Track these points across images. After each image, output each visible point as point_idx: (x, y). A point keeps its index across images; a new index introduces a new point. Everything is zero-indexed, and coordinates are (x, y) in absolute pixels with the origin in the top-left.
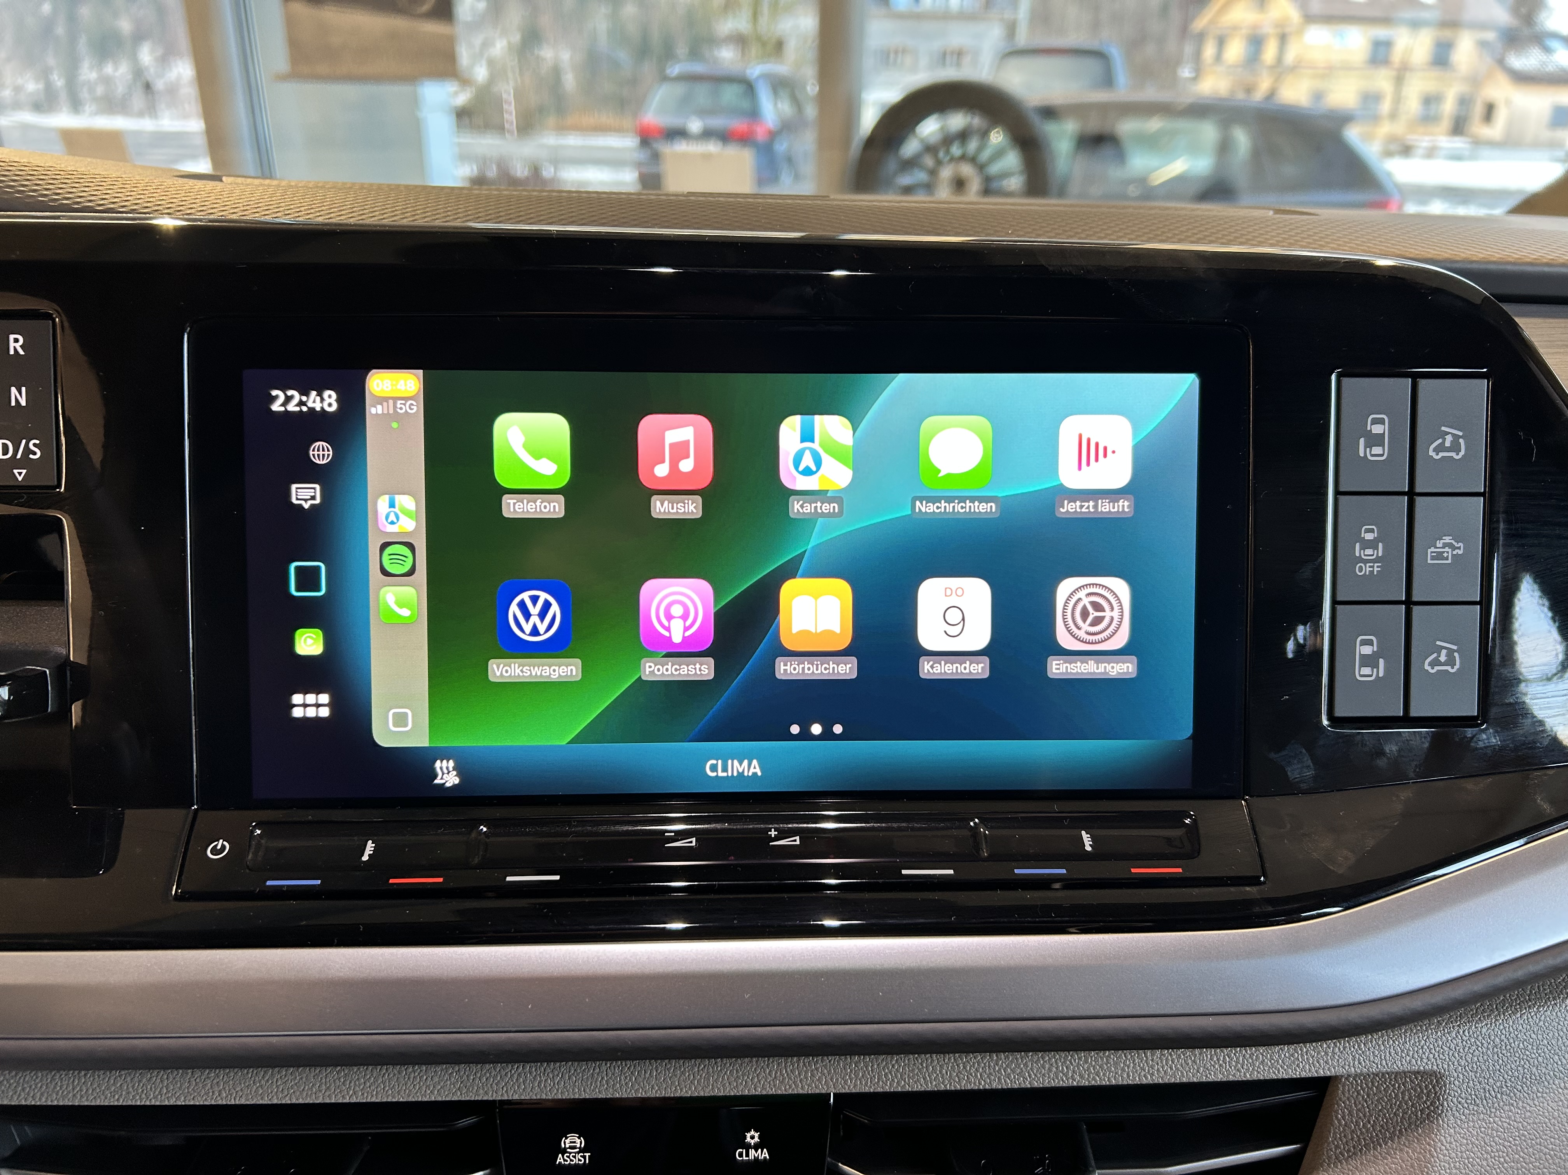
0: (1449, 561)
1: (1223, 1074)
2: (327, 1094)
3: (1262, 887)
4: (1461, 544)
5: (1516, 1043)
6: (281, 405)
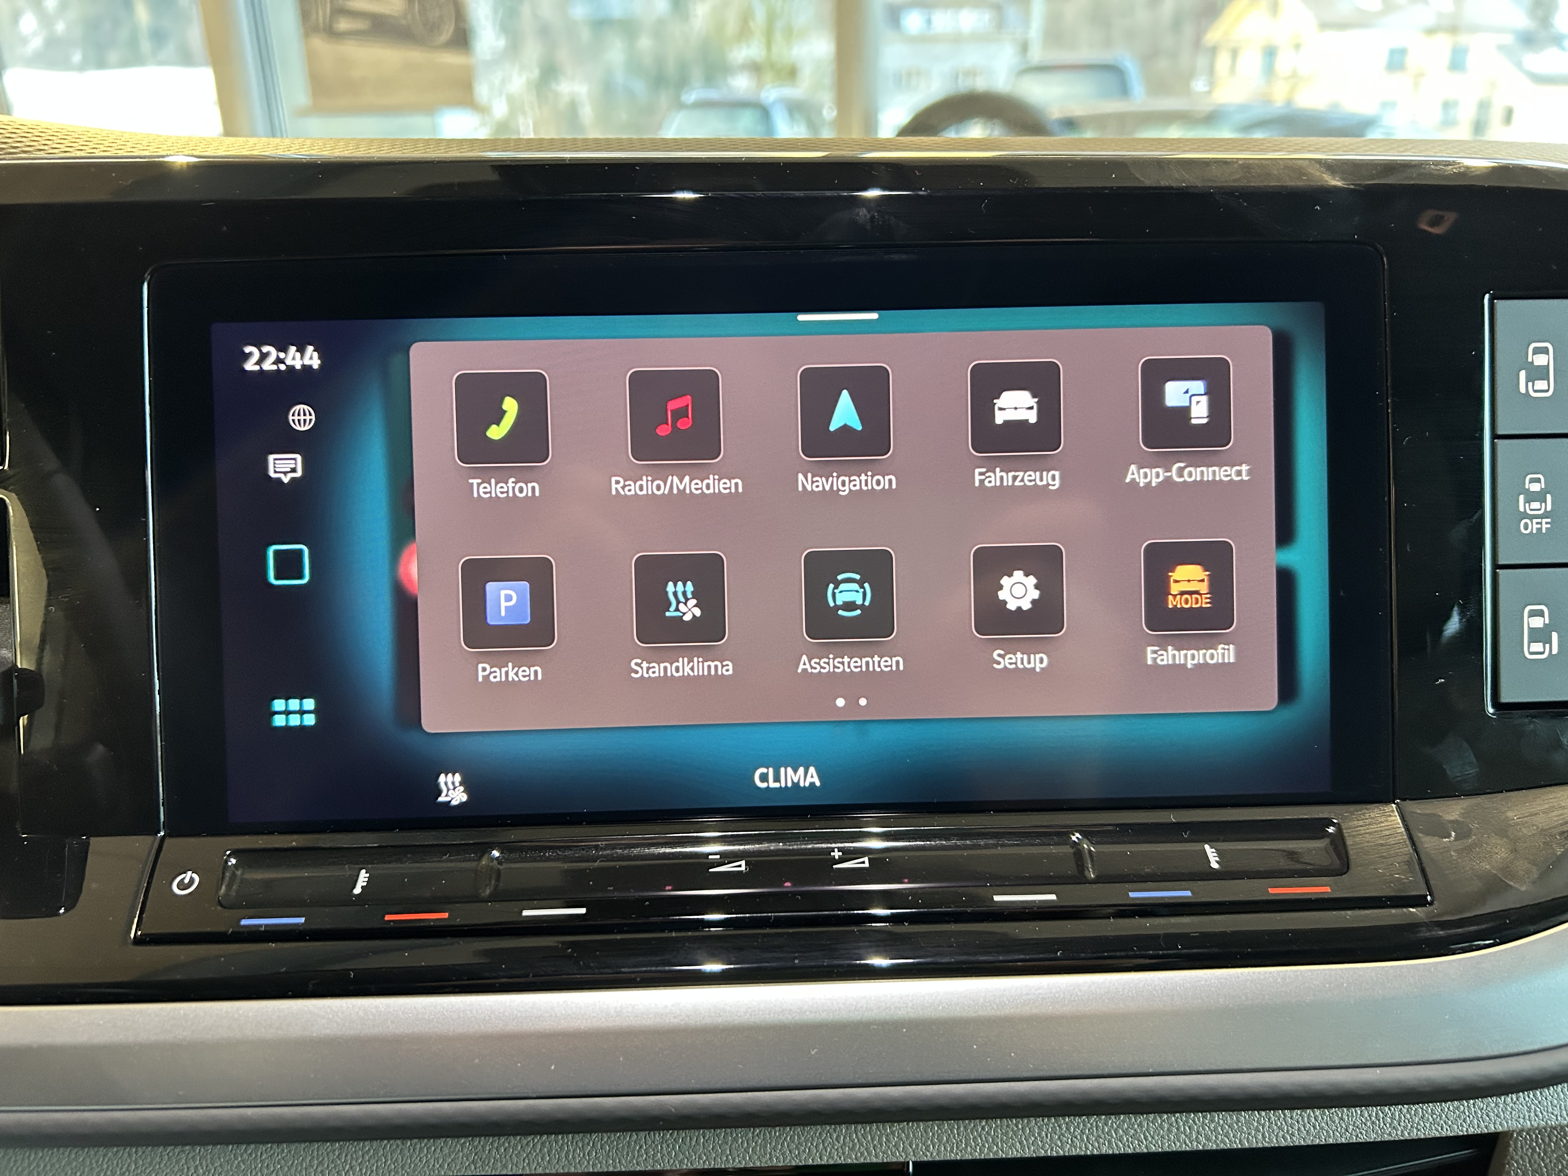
3: (1429, 908)
6: (256, 364)
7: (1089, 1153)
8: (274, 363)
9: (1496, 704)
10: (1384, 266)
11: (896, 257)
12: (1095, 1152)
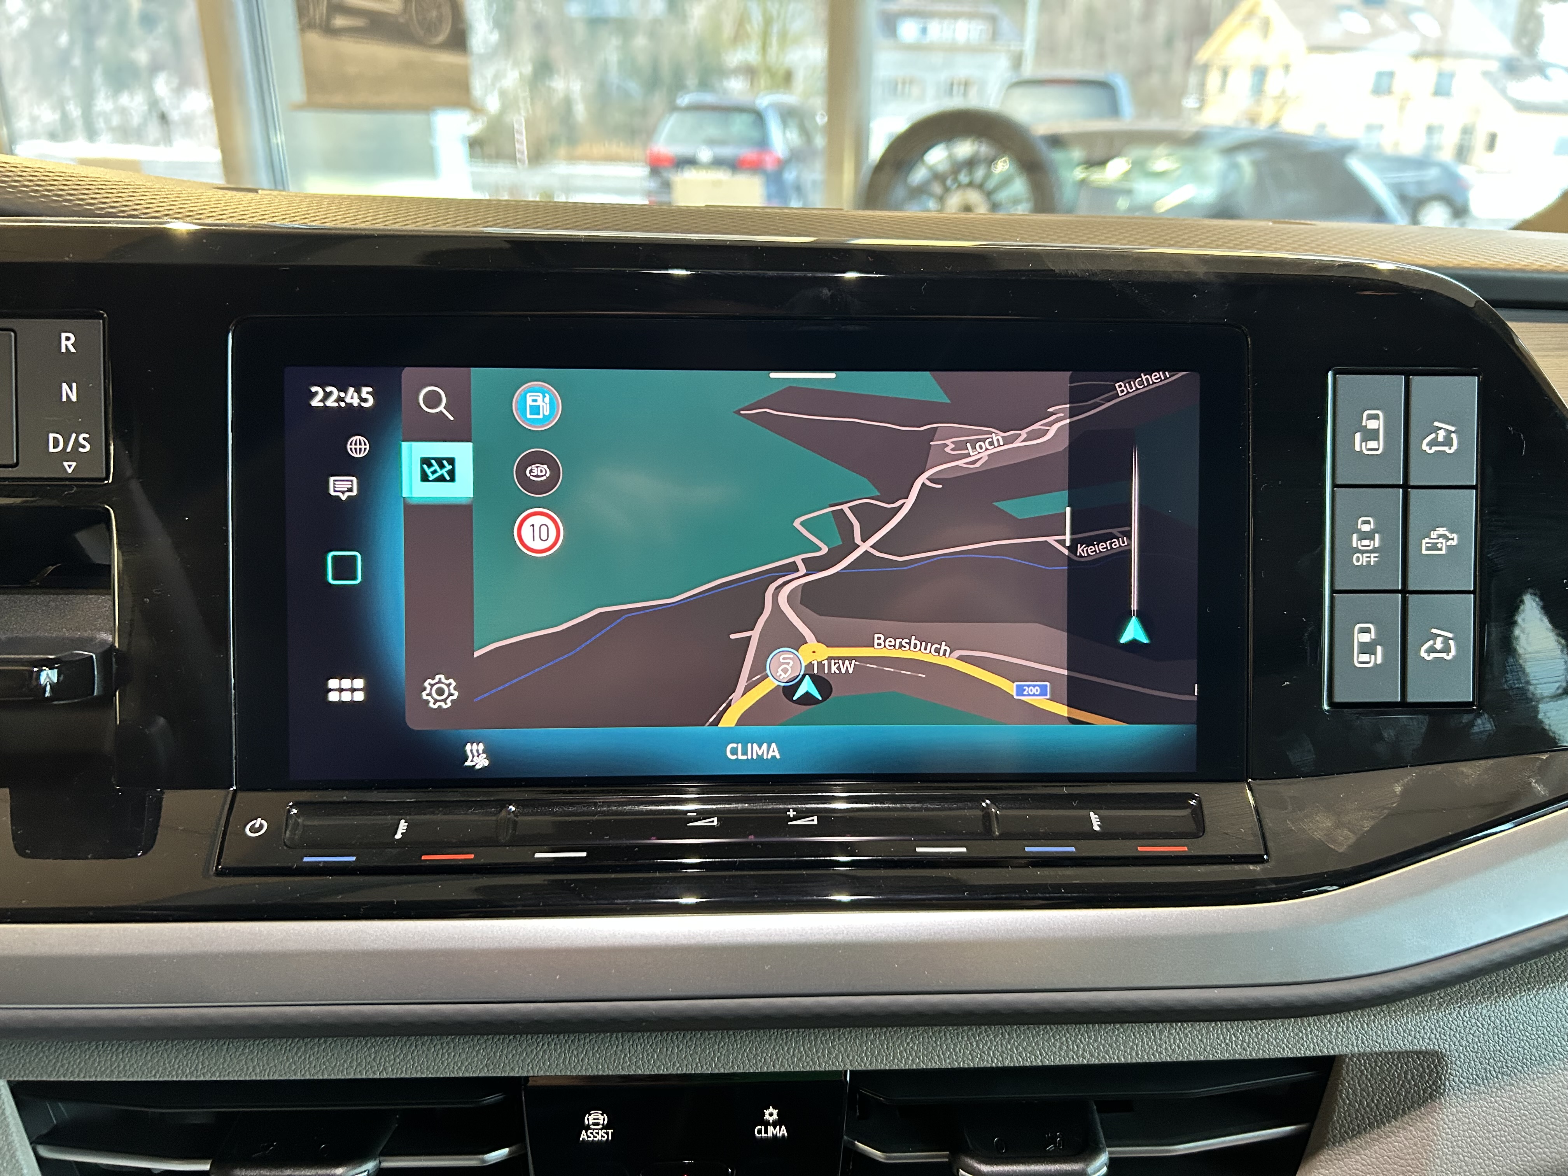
0: (1443, 552)
1: (1230, 1053)
2: (358, 1070)
3: (1266, 865)
4: (1454, 536)
5: (1516, 1024)
6: (321, 401)
7: (994, 1065)
8: (335, 401)
9: (1331, 703)
10: (1248, 345)
11: (851, 328)
12: (999, 1065)
